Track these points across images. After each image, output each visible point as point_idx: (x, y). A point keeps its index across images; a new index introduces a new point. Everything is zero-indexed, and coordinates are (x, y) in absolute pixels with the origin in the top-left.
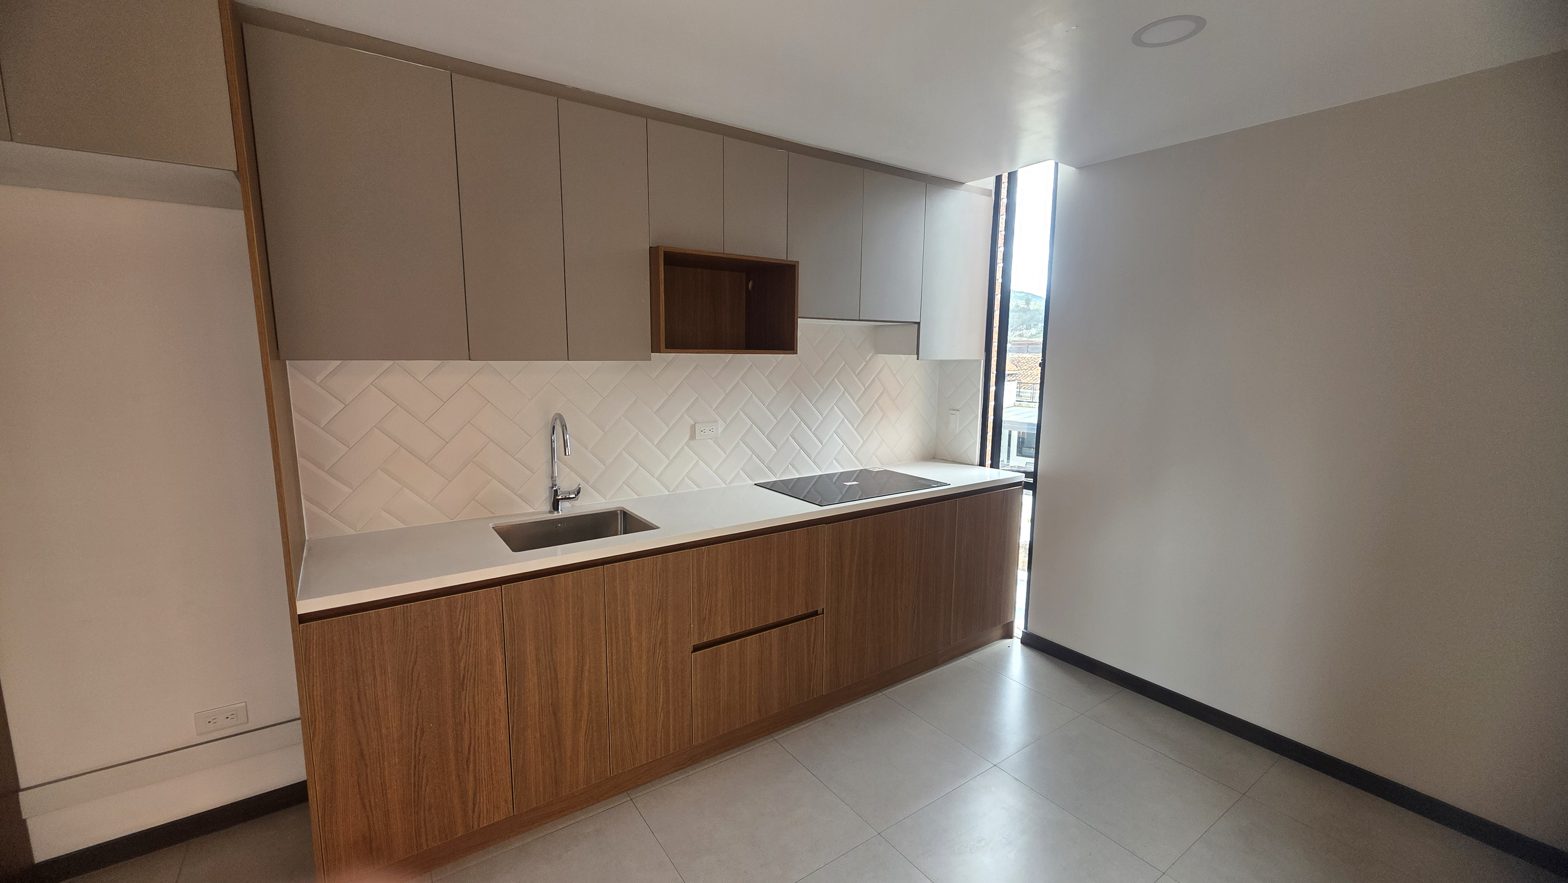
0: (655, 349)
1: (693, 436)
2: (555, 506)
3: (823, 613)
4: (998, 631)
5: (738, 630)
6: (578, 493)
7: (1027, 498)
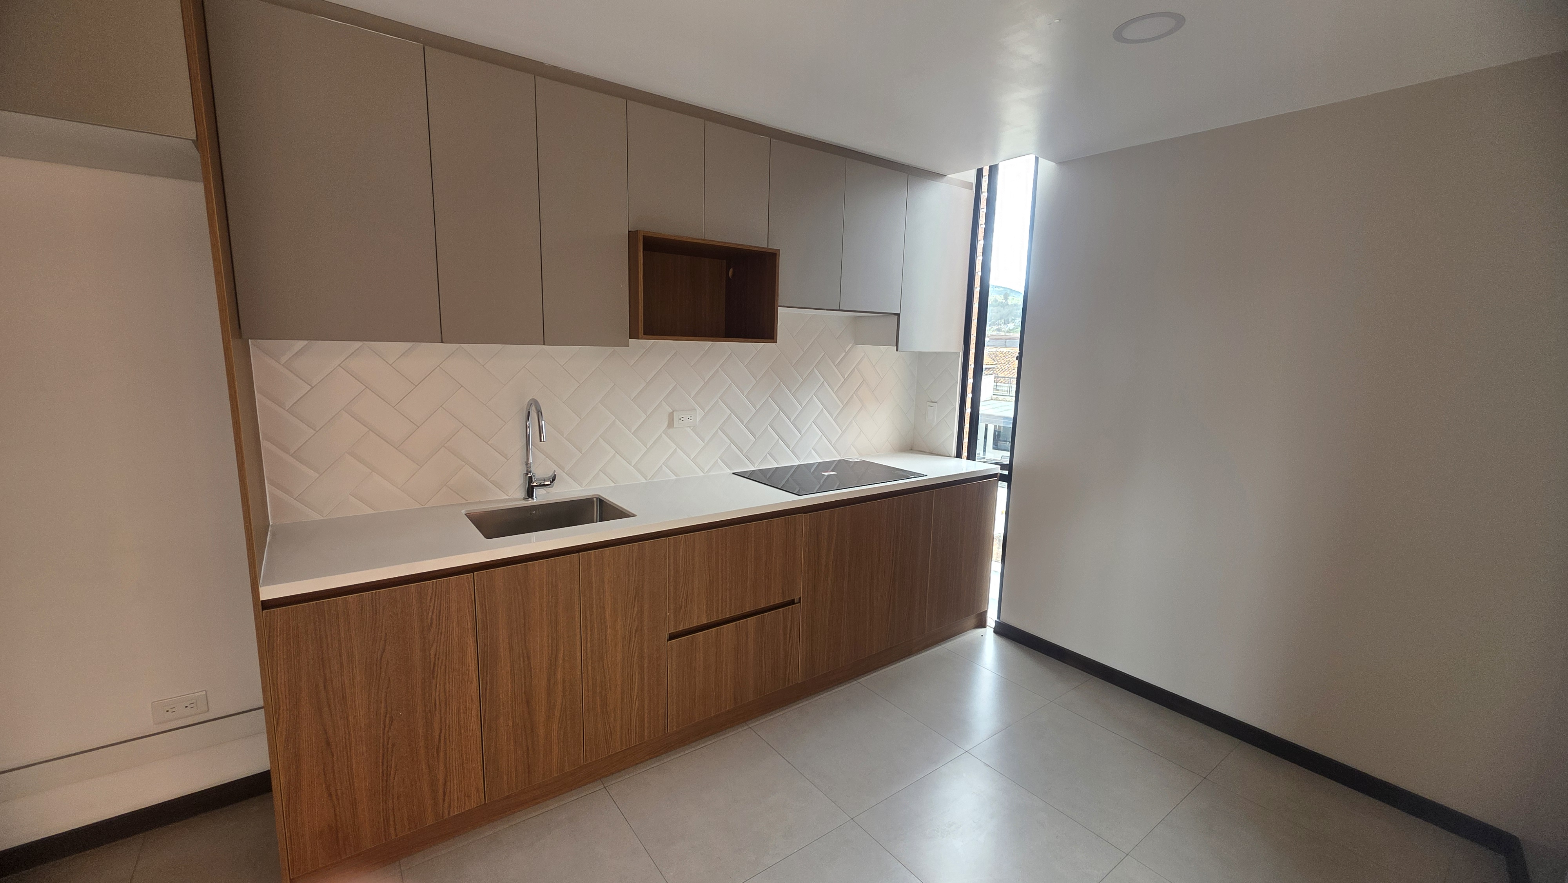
0: (633, 335)
1: (671, 424)
2: (530, 493)
3: (800, 602)
4: (972, 620)
5: (714, 619)
6: (554, 480)
7: (1002, 490)
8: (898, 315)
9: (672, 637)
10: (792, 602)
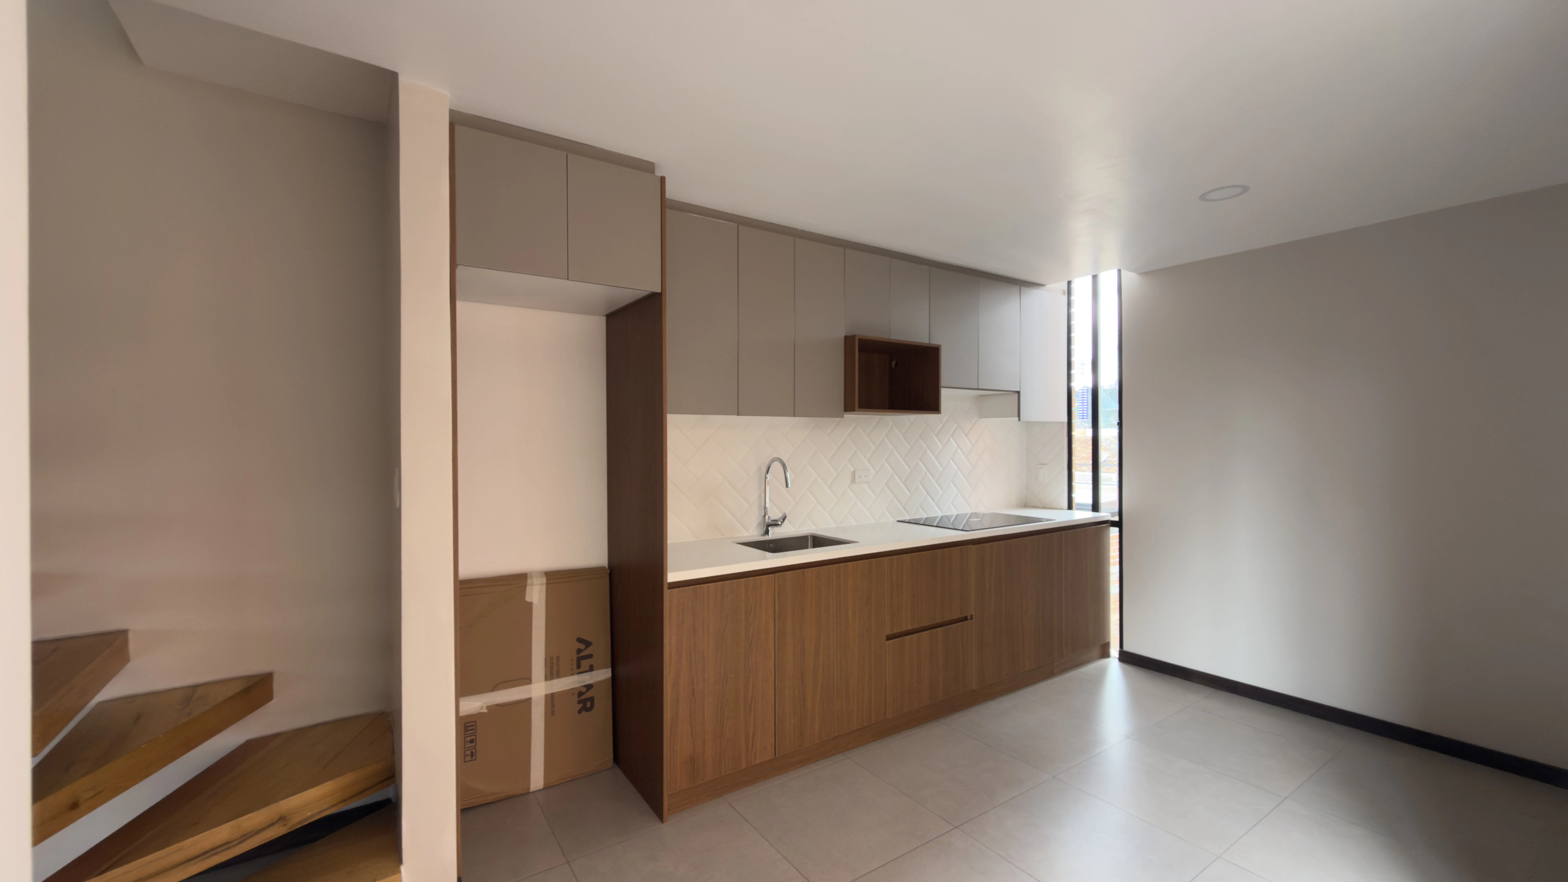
0: (849, 408)
1: (853, 481)
2: (767, 532)
3: (972, 618)
4: (1096, 651)
5: (916, 626)
6: (784, 520)
8: (1018, 392)
9: (889, 638)
10: (965, 619)
